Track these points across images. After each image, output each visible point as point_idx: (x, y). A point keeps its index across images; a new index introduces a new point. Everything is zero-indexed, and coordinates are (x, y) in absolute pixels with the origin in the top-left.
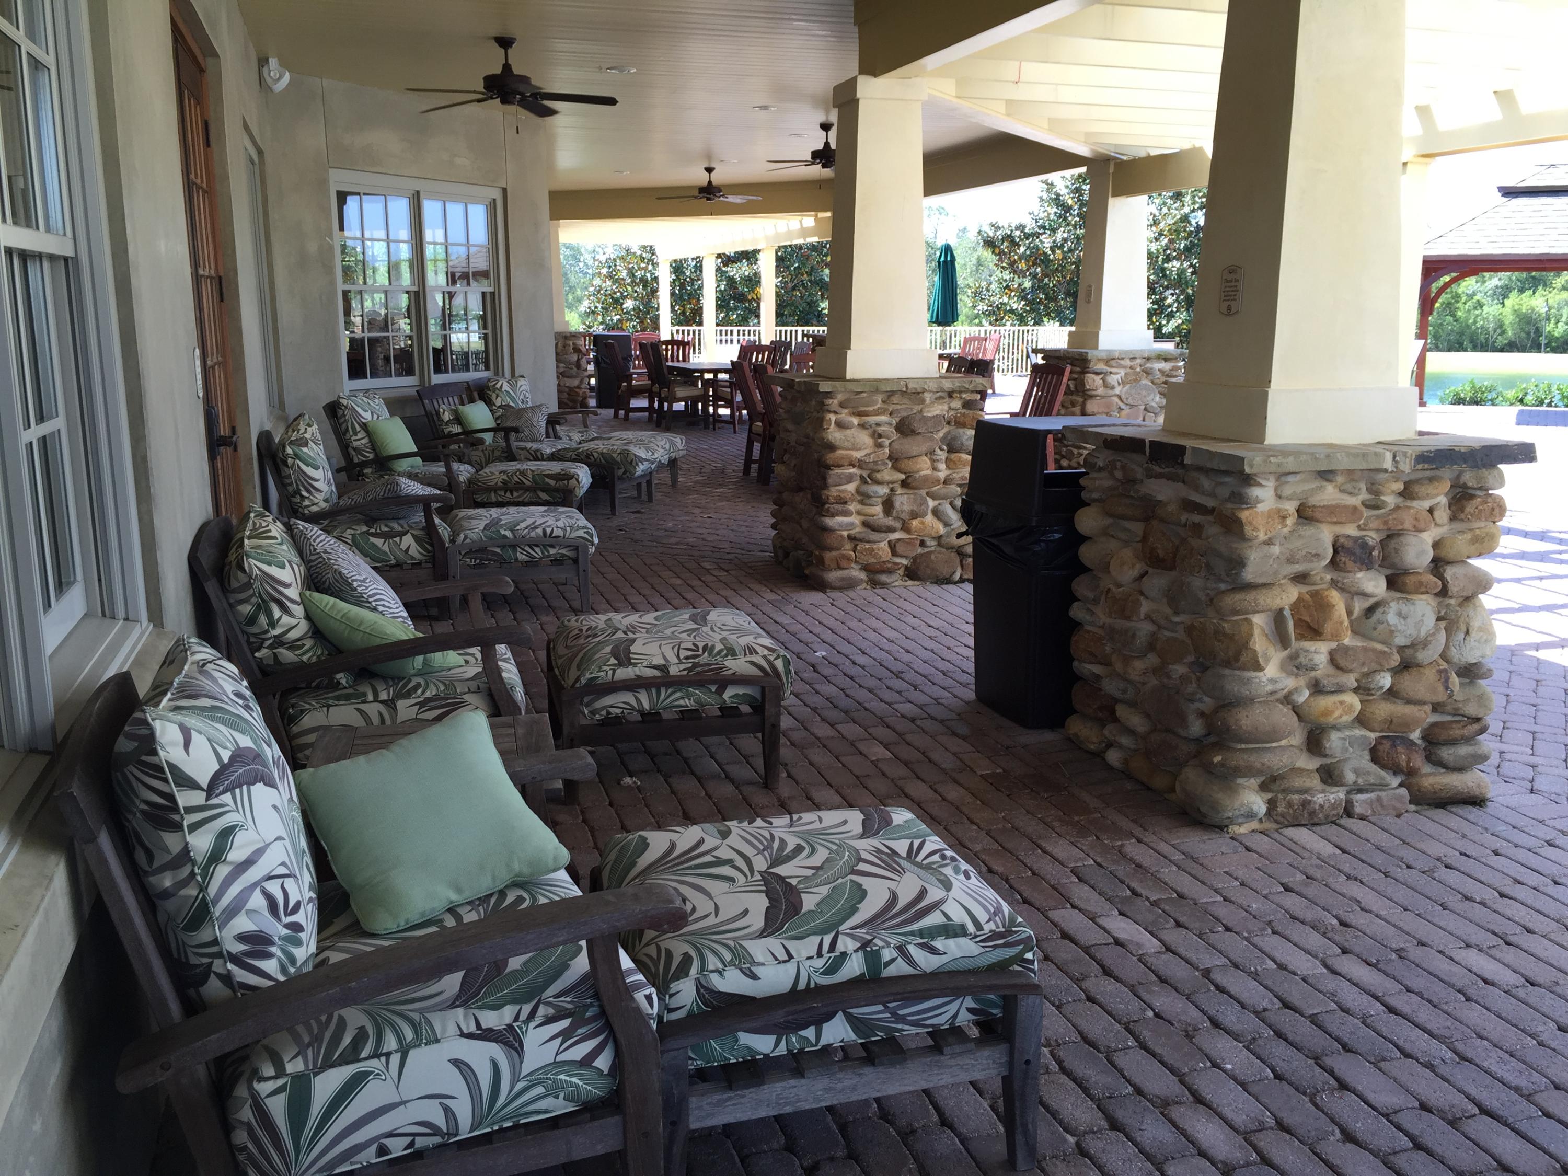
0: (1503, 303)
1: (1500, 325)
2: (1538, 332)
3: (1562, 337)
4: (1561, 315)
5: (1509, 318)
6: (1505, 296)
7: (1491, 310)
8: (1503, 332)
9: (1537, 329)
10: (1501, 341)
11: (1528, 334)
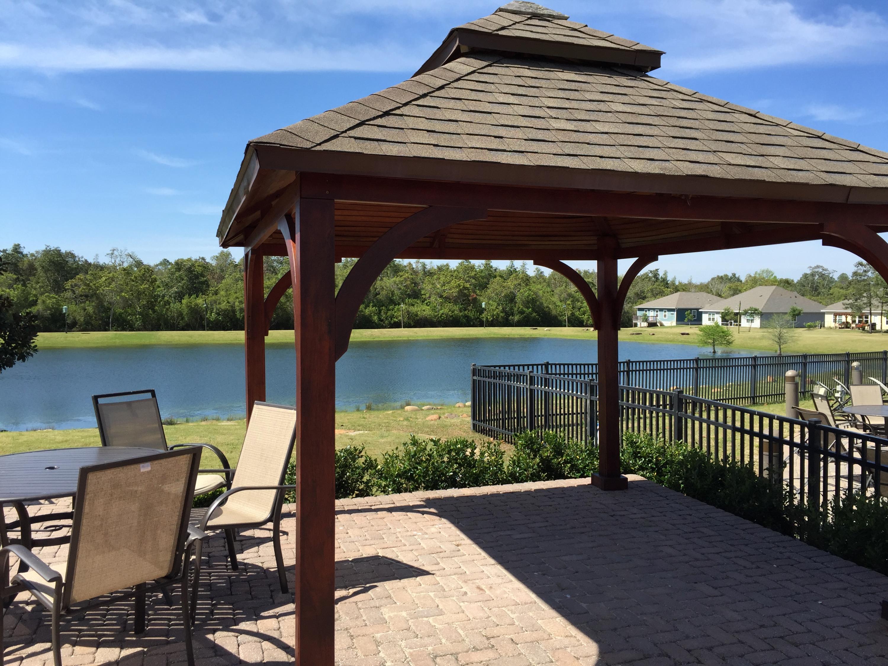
0: (181, 302)
1: (180, 314)
2: (202, 318)
3: (214, 321)
4: (213, 309)
5: (185, 311)
6: (182, 298)
7: (175, 306)
8: (183, 319)
9: (201, 316)
10: (182, 323)
11: (196, 319)
